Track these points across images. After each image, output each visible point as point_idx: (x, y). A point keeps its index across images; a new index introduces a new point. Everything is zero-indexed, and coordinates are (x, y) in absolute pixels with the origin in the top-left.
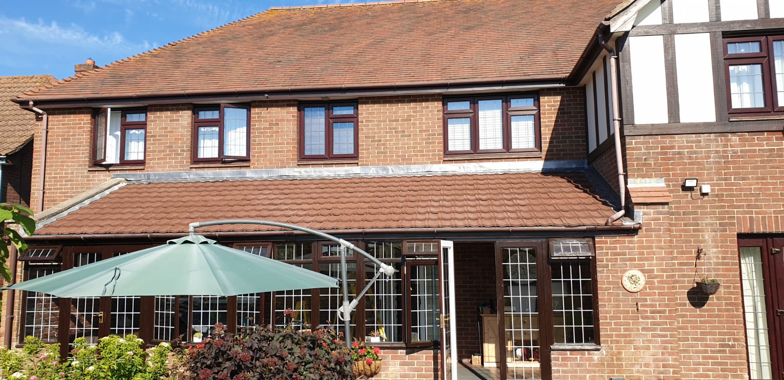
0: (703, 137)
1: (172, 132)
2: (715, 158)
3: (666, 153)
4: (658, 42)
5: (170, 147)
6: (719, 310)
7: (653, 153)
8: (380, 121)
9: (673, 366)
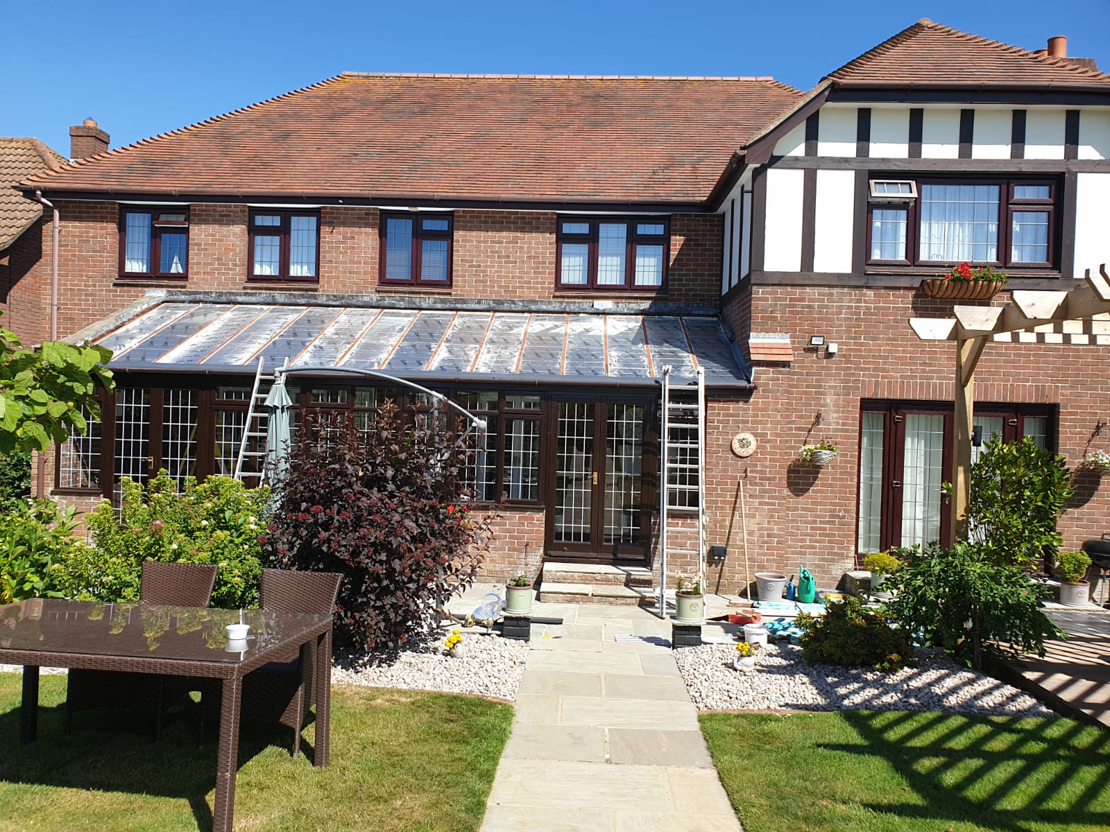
0: (835, 291)
1: (221, 240)
2: (847, 313)
3: (794, 306)
4: (799, 175)
5: (219, 259)
6: (833, 479)
7: (781, 305)
8: (480, 242)
9: (778, 536)
